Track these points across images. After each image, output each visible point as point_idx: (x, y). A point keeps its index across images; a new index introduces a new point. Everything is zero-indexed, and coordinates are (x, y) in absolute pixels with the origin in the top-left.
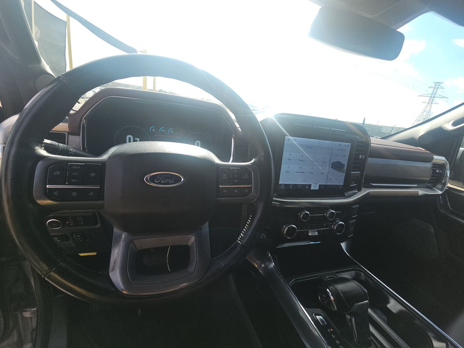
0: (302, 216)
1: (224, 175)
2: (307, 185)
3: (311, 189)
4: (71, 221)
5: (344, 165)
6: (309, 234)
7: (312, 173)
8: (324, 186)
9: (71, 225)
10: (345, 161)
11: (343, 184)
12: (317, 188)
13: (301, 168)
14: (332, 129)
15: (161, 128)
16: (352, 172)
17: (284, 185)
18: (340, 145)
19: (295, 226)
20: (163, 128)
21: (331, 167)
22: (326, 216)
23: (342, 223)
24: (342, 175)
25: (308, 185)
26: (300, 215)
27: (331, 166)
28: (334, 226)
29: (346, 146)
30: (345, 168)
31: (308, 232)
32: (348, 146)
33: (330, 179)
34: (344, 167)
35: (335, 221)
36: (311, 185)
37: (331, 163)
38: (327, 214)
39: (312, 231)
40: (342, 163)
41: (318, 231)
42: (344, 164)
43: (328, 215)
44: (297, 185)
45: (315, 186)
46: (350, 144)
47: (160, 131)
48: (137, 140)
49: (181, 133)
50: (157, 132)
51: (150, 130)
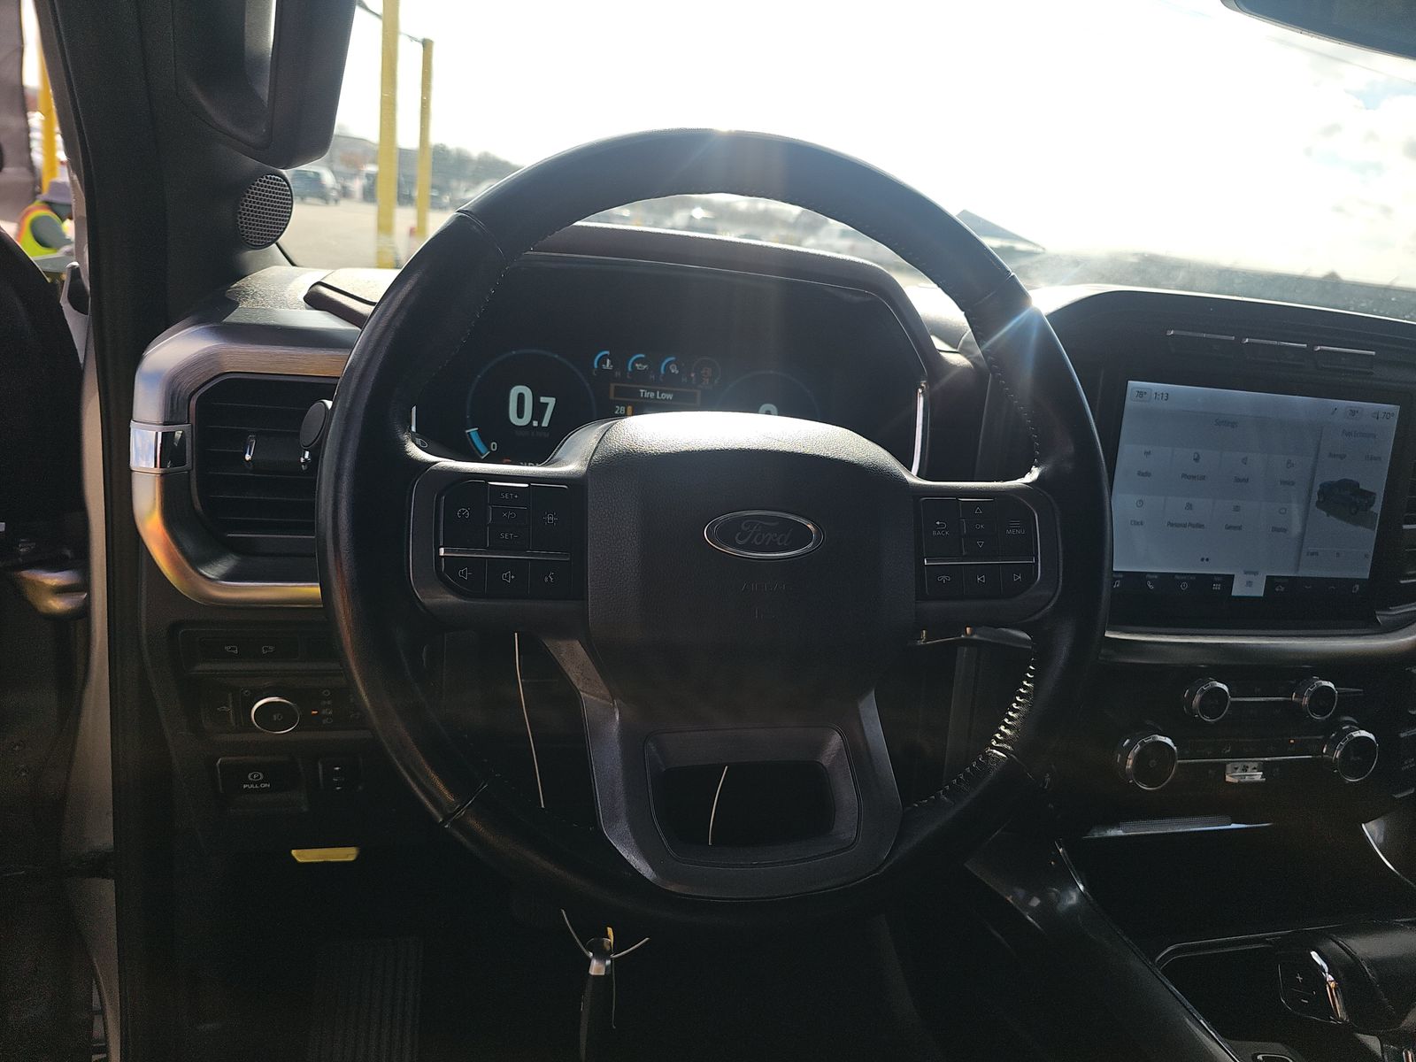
0: (1197, 699)
1: (938, 523)
2: (1216, 579)
3: (1234, 593)
4: (327, 706)
5: (1372, 494)
6: (1228, 779)
7: (1235, 528)
8: (1286, 580)
9: (324, 721)
10: (1375, 481)
11: (1367, 576)
12: (1258, 590)
13: (1189, 506)
14: (1319, 348)
15: (634, 358)
16: (1405, 527)
17: (1121, 576)
18: (1353, 412)
19: (1168, 741)
20: (643, 356)
21: (1318, 504)
22: (1299, 704)
23: (1364, 733)
24: (1366, 537)
25: (1219, 579)
26: (1192, 696)
27: (1315, 497)
28: (1331, 751)
29: (1381, 415)
30: (1377, 508)
31: (1222, 770)
32: (1388, 415)
33: (1312, 554)
34: (1371, 504)
35: (1334, 725)
36: (1232, 577)
37: (1317, 488)
38: (1300, 696)
39: (1240, 766)
40: (1361, 487)
41: (1264, 768)
42: (1372, 490)
43: (1305, 701)
44: (1177, 577)
45: (1249, 584)
46: (1394, 409)
47: (630, 369)
48: (547, 404)
49: (706, 374)
50: (618, 374)
51: (596, 366)
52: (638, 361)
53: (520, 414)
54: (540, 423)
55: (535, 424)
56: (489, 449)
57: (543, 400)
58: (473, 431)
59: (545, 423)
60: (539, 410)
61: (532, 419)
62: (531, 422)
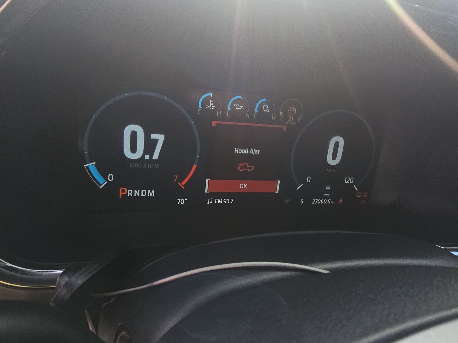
47: (229, 109)
48: (158, 140)
49: (292, 112)
50: (219, 113)
51: (200, 107)
52: (235, 102)
53: (134, 149)
54: (151, 156)
55: (147, 157)
56: (106, 179)
57: (153, 136)
58: (91, 166)
59: (156, 156)
60: (150, 146)
61: (145, 153)
62: (143, 156)
